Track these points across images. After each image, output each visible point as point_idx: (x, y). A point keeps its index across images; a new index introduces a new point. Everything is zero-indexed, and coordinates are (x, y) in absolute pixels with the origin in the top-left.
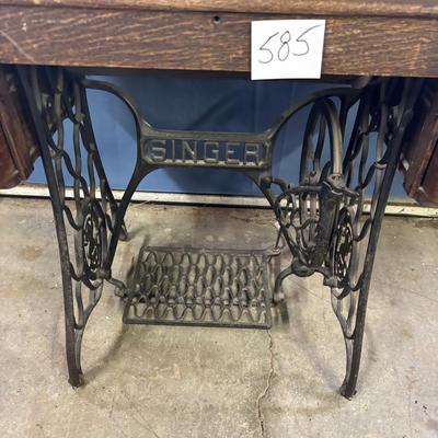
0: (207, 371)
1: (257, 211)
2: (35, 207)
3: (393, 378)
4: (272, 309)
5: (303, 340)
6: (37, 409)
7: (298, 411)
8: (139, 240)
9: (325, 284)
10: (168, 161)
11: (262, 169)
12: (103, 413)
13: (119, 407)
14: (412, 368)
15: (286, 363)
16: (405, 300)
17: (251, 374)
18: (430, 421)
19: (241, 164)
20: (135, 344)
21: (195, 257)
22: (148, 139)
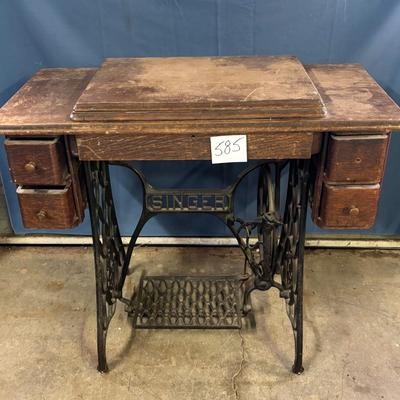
0: (195, 361)
1: (231, 249)
2: (52, 253)
3: (333, 362)
4: (243, 319)
5: (267, 339)
6: (76, 386)
7: (262, 383)
8: (138, 274)
9: (281, 296)
10: (164, 209)
11: (227, 212)
12: (124, 388)
13: (134, 385)
14: (348, 355)
15: (254, 354)
16: (347, 309)
17: (228, 362)
18: (357, 386)
19: (213, 209)
20: (142, 345)
21: (182, 283)
22: (151, 196)
